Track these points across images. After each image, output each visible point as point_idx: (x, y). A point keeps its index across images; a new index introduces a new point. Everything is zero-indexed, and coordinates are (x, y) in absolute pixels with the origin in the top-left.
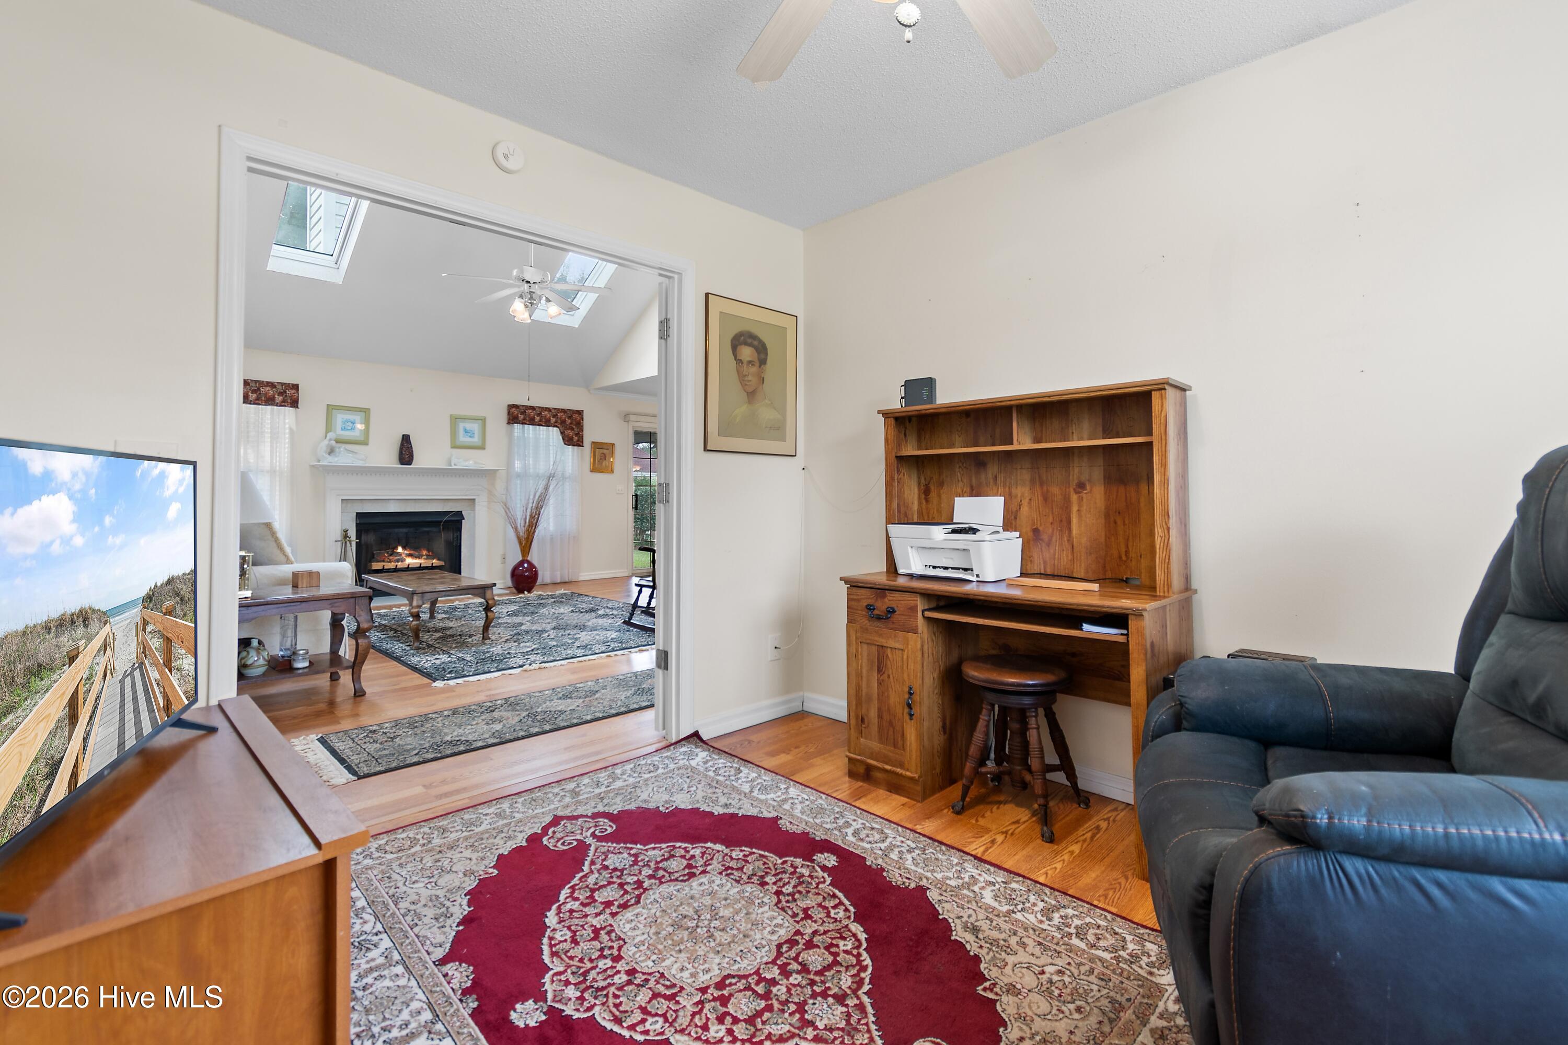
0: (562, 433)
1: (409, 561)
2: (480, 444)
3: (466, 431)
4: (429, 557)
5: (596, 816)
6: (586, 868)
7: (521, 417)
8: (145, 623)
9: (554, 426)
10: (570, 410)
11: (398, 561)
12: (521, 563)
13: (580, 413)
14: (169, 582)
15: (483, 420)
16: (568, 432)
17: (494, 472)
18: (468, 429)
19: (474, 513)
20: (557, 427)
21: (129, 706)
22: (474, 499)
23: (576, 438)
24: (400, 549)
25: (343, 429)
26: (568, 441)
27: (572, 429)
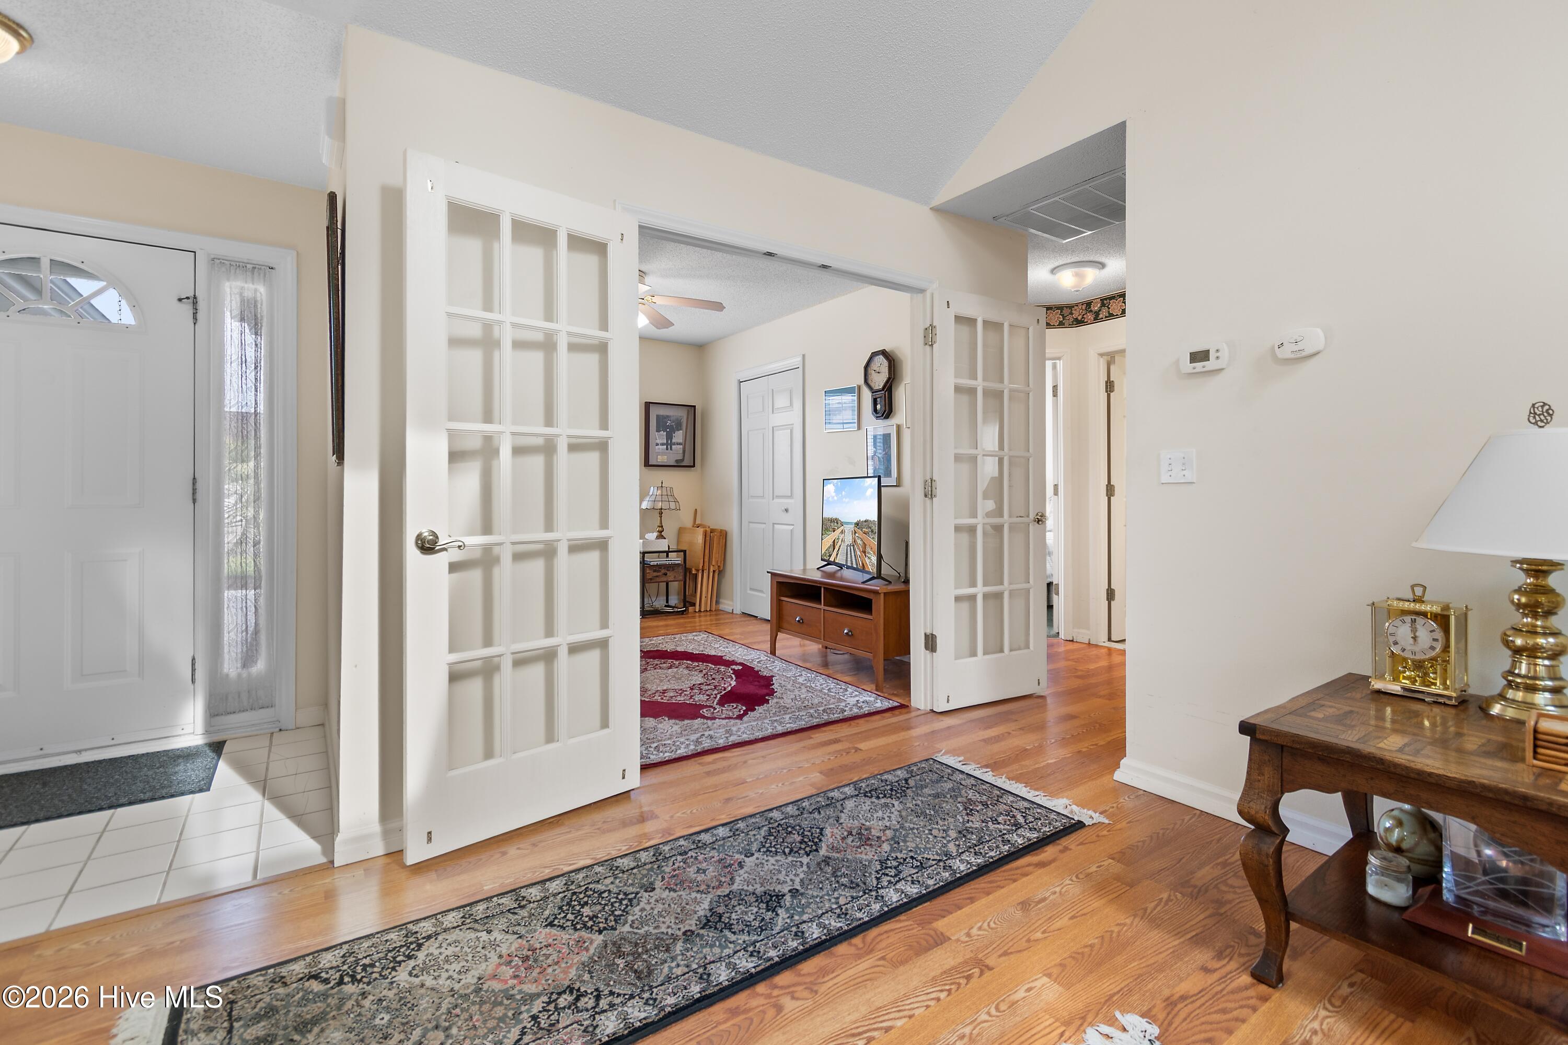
5: (714, 718)
6: (719, 696)
8: (855, 533)
14: (866, 521)
21: (849, 556)
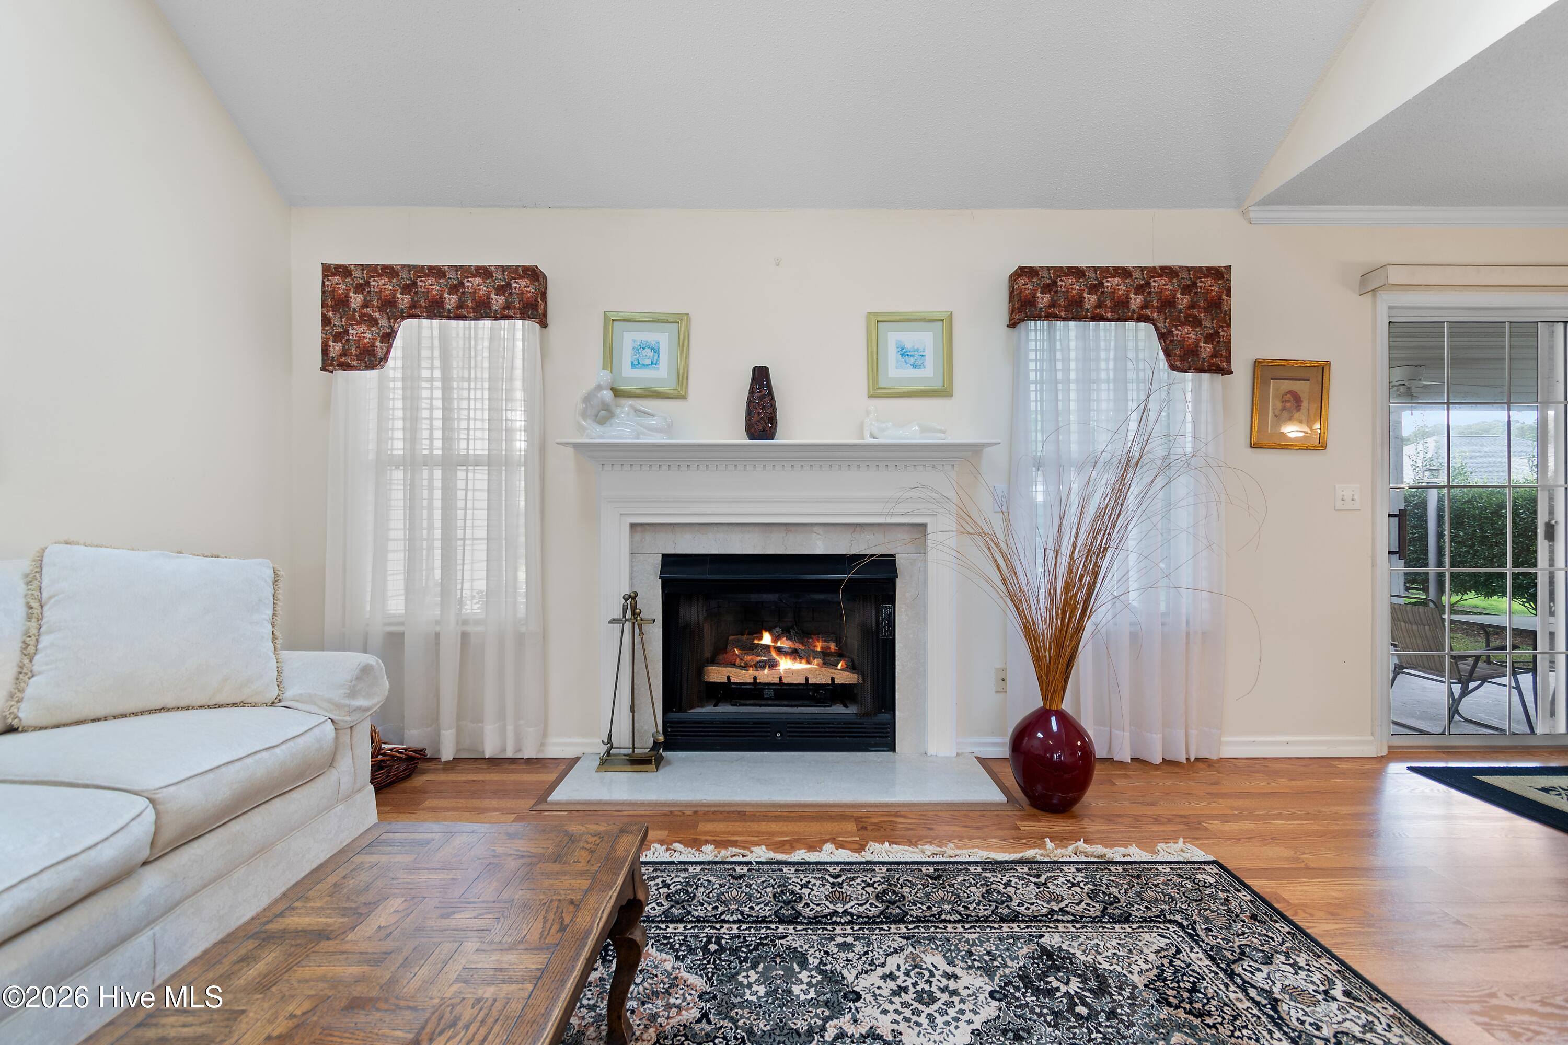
0: (1162, 336)
1: (786, 665)
2: (938, 385)
3: (904, 353)
4: (828, 659)
7: (1044, 300)
9: (1139, 320)
10: (1189, 269)
11: (760, 666)
12: (1038, 720)
13: (1221, 274)
15: (946, 322)
16: (1187, 333)
17: (976, 450)
18: (908, 346)
19: (925, 561)
20: (1147, 319)
22: (924, 526)
23: (1206, 349)
24: (767, 639)
25: (636, 365)
26: (1182, 358)
27: (1197, 323)
